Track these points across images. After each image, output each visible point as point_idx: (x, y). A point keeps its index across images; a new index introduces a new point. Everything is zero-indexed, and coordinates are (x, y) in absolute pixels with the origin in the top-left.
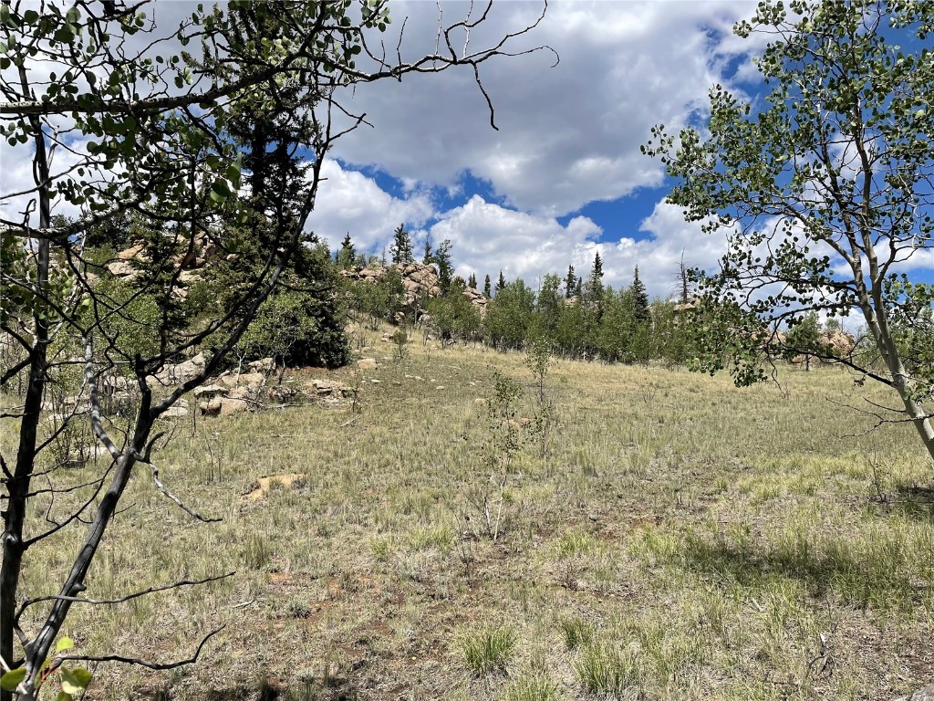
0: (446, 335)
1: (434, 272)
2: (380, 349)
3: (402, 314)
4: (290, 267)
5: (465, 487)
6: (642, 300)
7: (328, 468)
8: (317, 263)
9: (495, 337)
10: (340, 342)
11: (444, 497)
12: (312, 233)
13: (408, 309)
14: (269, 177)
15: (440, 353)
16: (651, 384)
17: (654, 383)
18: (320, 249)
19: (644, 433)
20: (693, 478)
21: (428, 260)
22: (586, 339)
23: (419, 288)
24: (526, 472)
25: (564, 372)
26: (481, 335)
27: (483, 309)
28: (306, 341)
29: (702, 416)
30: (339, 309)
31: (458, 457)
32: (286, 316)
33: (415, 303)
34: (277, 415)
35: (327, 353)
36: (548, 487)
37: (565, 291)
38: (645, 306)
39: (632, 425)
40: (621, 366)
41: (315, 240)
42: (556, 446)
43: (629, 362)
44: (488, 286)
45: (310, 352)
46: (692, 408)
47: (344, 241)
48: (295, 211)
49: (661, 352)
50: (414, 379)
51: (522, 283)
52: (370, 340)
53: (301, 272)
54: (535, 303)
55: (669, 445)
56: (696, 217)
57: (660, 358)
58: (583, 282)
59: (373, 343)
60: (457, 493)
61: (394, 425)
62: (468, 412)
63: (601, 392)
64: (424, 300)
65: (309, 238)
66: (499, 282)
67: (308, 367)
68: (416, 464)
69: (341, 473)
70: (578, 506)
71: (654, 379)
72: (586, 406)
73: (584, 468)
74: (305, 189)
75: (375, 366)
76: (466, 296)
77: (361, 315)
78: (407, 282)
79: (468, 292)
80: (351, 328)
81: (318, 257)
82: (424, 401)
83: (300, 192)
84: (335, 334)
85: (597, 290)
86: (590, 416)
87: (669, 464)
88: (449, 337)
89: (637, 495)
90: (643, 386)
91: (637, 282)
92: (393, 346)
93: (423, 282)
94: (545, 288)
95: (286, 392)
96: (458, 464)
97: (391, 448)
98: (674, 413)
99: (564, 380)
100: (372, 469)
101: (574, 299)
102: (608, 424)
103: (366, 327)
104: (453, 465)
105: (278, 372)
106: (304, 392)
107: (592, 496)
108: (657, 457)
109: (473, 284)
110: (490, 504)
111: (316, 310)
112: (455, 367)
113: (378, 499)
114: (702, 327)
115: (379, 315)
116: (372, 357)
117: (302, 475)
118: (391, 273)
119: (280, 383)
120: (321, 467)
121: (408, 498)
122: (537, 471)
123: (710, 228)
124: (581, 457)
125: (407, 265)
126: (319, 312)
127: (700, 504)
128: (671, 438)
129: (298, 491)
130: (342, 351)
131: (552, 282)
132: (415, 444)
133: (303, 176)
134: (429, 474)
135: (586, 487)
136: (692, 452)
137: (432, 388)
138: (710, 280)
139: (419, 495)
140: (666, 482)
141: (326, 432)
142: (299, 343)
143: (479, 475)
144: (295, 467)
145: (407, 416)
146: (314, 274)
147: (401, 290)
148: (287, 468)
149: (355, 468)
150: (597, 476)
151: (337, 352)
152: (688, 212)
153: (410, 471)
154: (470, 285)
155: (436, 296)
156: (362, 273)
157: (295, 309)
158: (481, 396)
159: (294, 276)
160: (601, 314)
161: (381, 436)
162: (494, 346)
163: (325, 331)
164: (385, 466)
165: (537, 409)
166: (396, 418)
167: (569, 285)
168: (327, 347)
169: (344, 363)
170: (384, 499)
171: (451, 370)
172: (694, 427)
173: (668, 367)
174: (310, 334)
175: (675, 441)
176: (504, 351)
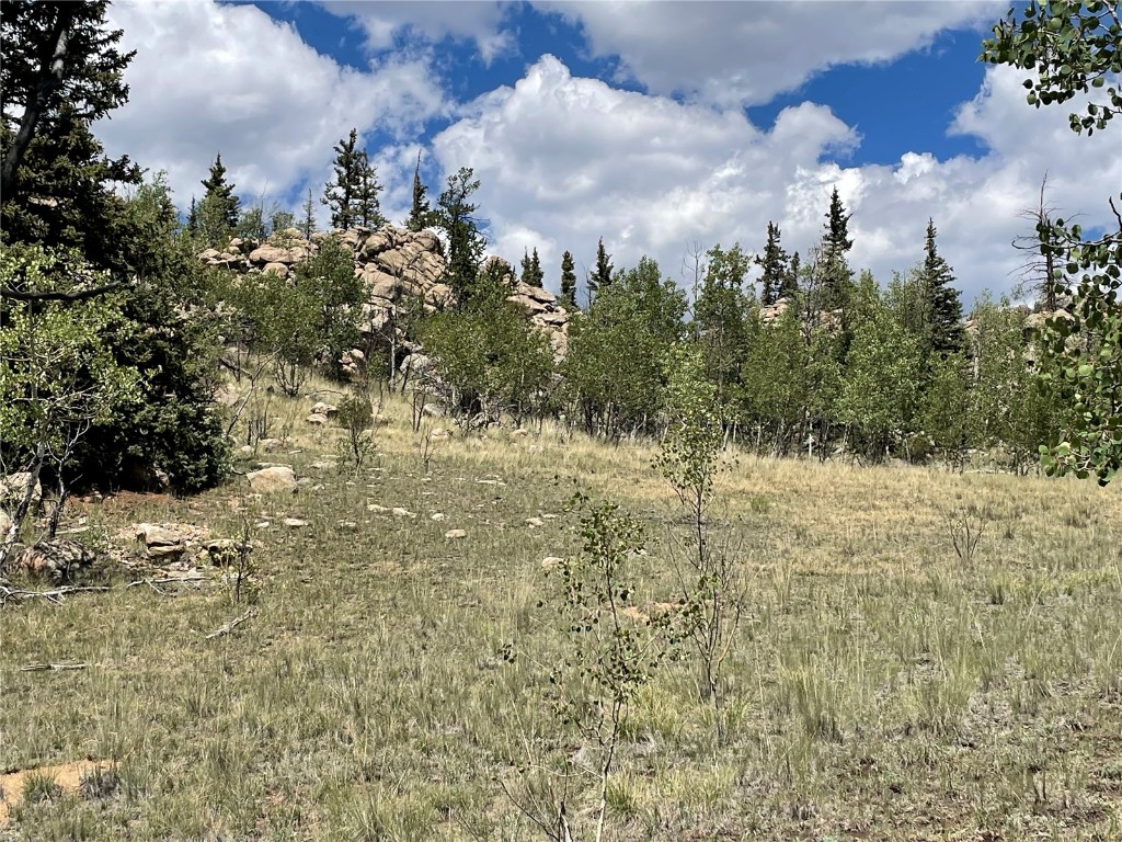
0: (469, 404)
1: (436, 247)
2: (304, 441)
3: (358, 353)
4: (70, 243)
5: (512, 782)
6: (946, 306)
7: (174, 744)
8: (138, 232)
9: (591, 406)
10: (203, 428)
11: (463, 804)
12: (125, 160)
13: (374, 342)
14: (14, 23)
15: (455, 449)
16: (972, 509)
17: (979, 505)
18: (148, 199)
19: (957, 629)
20: (1075, 736)
21: (420, 219)
22: (814, 406)
23: (399, 290)
24: (667, 735)
25: (761, 487)
26: (554, 400)
27: (560, 338)
28: (115, 428)
29: (1097, 584)
30: (197, 346)
31: (497, 706)
32: (65, 367)
33: (389, 326)
34: (47, 614)
35: (170, 455)
36: (720, 772)
37: (760, 287)
38: (954, 320)
39: (926, 611)
40: (900, 467)
41: (135, 177)
42: (740, 668)
43: (919, 457)
44: (568, 279)
45: (126, 455)
46: (1072, 566)
47: (209, 177)
48: (80, 104)
49: (997, 430)
50: (390, 514)
51: (653, 267)
52: (279, 423)
53: (98, 254)
54: (688, 318)
55: (1015, 657)
56: (1055, 96)
57: (993, 444)
58: (802, 266)
59: (287, 430)
60: (497, 793)
61: (340, 631)
62: (526, 592)
63: (851, 533)
64: (412, 314)
65: (117, 172)
66: (596, 270)
67: (125, 493)
68: (393, 728)
69: (205, 756)
70: (795, 816)
71: (980, 496)
72: (815, 569)
73: (808, 721)
74: (104, 50)
75: (292, 484)
76: (516, 305)
77: (254, 360)
78: (368, 274)
79: (522, 295)
80: (231, 393)
81: (146, 218)
82: (415, 568)
83: (93, 58)
84: (190, 409)
85: (837, 285)
86: (823, 591)
87: (1016, 705)
88: (477, 408)
89: (937, 783)
90: (953, 515)
91: (932, 260)
92: (337, 434)
93: (409, 273)
94: (710, 280)
95: (69, 557)
96: (498, 721)
97: (332, 686)
98: (1029, 579)
99: (760, 505)
100: (285, 742)
101: (782, 305)
102: (867, 611)
103: (270, 390)
104: (486, 723)
105: (49, 507)
106: (115, 555)
107: (825, 790)
108: (986, 688)
109: (534, 275)
110: (578, 818)
111: (141, 351)
112: (494, 482)
113: (298, 815)
114: (1076, 367)
115: (302, 358)
116: (285, 462)
117: (106, 765)
118: (329, 255)
119: (52, 535)
120: (156, 740)
121: (372, 810)
122: (692, 730)
123: (1091, 120)
124: (801, 692)
125: (368, 234)
126: (148, 355)
127: (1091, 800)
128: (1020, 642)
129: (97, 804)
130: (209, 449)
131: (729, 265)
132: (393, 677)
133: (98, 19)
134: (427, 751)
135: (813, 769)
136: (1072, 671)
137: (436, 534)
138: (1093, 249)
139: (400, 802)
140: (1007, 749)
141: (169, 654)
142: (99, 434)
143: (550, 748)
144: (92, 744)
145: (371, 608)
146: (131, 260)
147: (354, 293)
148: (69, 746)
149: (241, 741)
150: (841, 741)
151: (195, 452)
152: (1037, 82)
153: (380, 744)
154: (526, 278)
155: (441, 308)
156: (256, 255)
157: (87, 347)
158: (556, 552)
159: (83, 267)
160: (847, 340)
161: (306, 659)
162: (589, 427)
163: (164, 402)
164: (319, 733)
165: (691, 578)
166: (347, 613)
167: (768, 271)
168: (170, 442)
169: (213, 479)
170: (313, 816)
171: (482, 489)
172: (1075, 611)
173: (1014, 465)
174: (126, 409)
175: (1031, 647)
176: (614, 439)
